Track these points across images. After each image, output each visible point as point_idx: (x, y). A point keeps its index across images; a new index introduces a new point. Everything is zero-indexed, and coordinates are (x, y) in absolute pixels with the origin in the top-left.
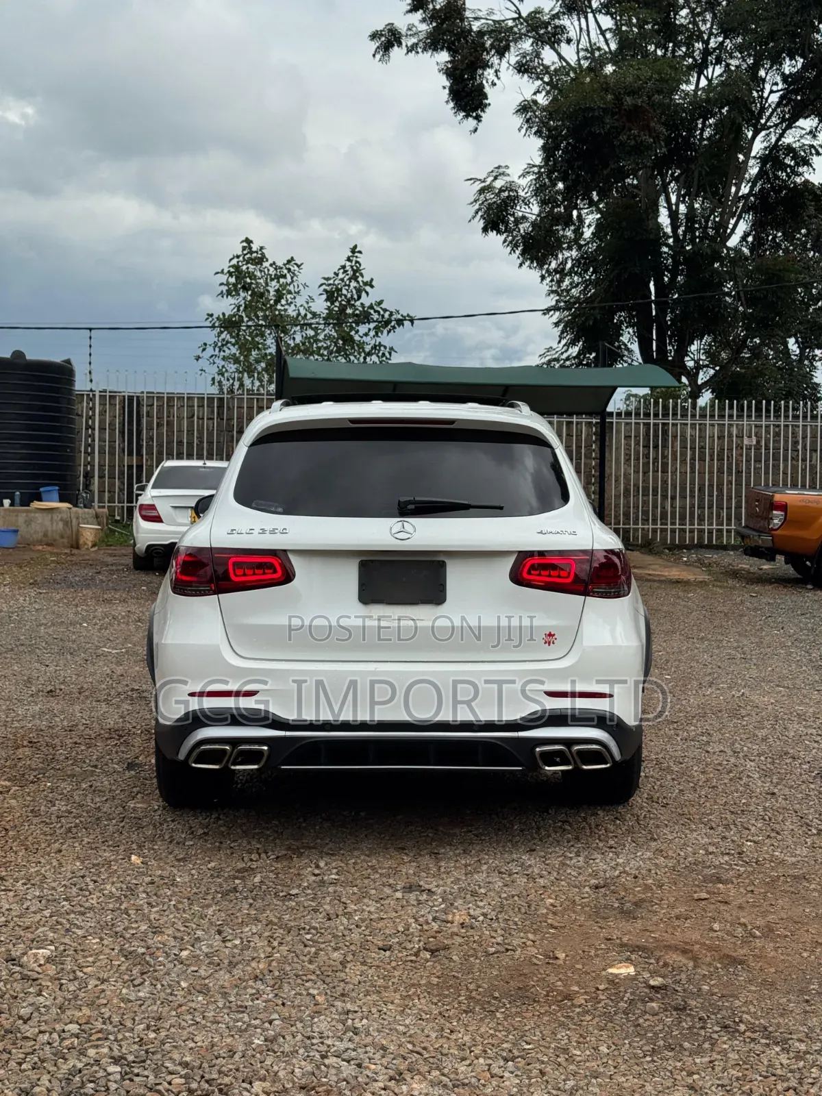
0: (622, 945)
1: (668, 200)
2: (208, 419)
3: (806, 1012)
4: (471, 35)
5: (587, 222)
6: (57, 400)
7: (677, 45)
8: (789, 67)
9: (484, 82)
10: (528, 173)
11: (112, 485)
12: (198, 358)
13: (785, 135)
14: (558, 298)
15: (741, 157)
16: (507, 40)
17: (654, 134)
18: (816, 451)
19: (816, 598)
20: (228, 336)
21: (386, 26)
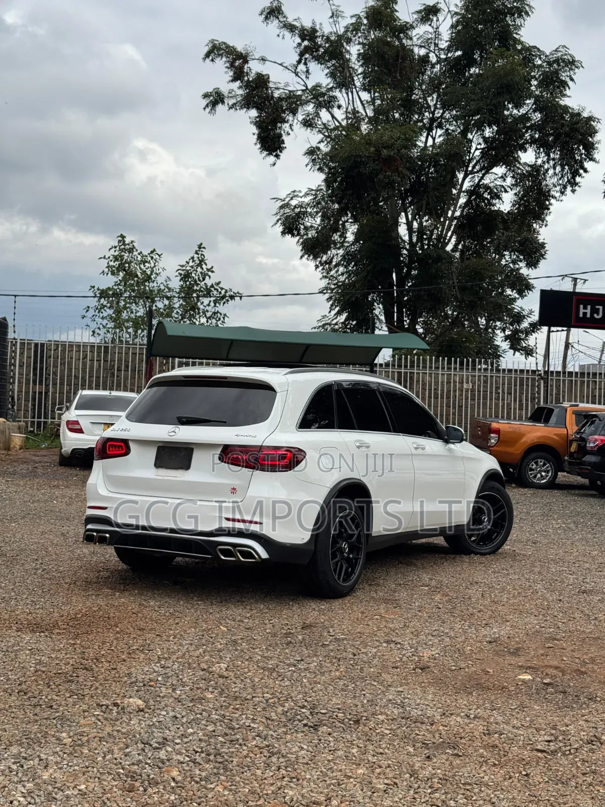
1: (406, 217)
2: (97, 361)
4: (273, 100)
5: (350, 230)
7: (412, 114)
8: (488, 133)
9: (282, 132)
10: (308, 194)
11: (27, 406)
12: (83, 317)
13: (485, 178)
14: (328, 281)
15: (455, 191)
16: (296, 104)
17: (402, 176)
18: (511, 394)
20: (106, 302)
21: (214, 89)
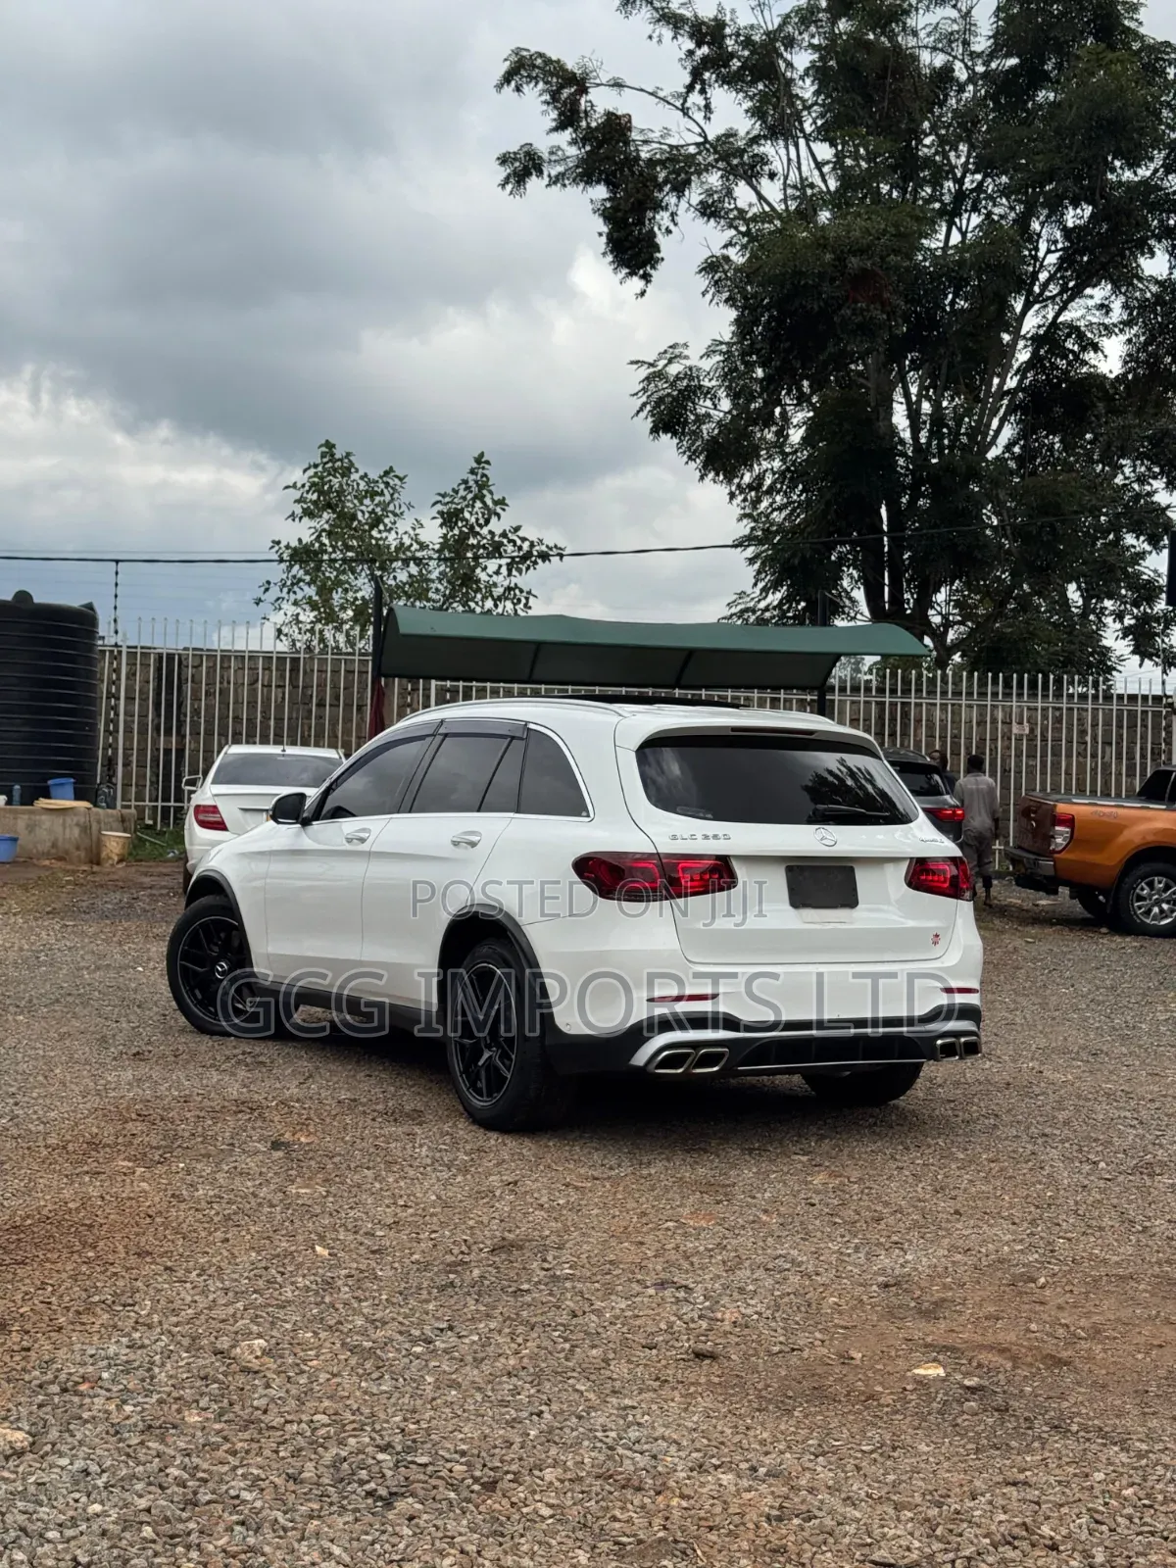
0: (927, 1346)
1: (907, 395)
2: (277, 686)
3: (1144, 1414)
4: (639, 165)
5: (795, 421)
6: (72, 659)
7: (920, 185)
8: (1074, 217)
9: (656, 229)
10: (714, 352)
11: (141, 776)
12: (258, 602)
13: (1069, 307)
14: (753, 524)
15: (1006, 337)
16: (687, 173)
17: (888, 309)
18: (1111, 744)
19: (1113, 946)
20: (302, 572)
21: (522, 146)
